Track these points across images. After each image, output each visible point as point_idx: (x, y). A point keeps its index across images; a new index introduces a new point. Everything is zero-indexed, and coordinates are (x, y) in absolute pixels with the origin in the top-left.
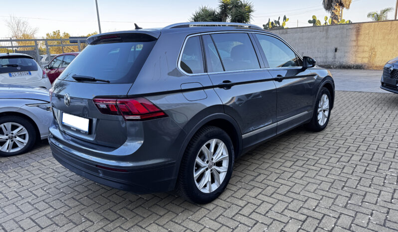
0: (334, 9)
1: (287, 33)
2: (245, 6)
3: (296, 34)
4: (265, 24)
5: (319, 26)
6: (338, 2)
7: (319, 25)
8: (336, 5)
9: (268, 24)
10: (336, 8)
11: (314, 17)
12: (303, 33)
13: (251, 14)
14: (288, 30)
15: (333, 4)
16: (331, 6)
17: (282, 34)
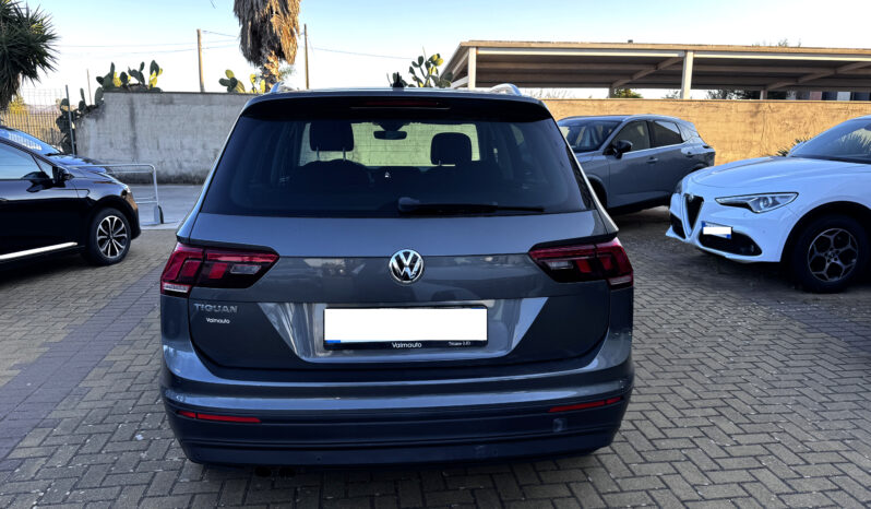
0: (268, 62)
1: (171, 102)
2: (33, 21)
3: (197, 107)
4: (103, 76)
5: (242, 94)
6: (273, 48)
7: (242, 91)
8: (271, 55)
9: (111, 75)
10: (271, 60)
11: (228, 72)
12: (211, 105)
13: (49, 43)
14: (175, 96)
15: (264, 52)
16: (260, 54)
17: (160, 103)
